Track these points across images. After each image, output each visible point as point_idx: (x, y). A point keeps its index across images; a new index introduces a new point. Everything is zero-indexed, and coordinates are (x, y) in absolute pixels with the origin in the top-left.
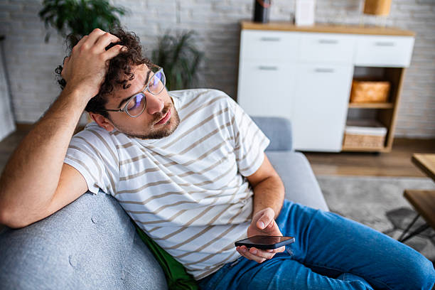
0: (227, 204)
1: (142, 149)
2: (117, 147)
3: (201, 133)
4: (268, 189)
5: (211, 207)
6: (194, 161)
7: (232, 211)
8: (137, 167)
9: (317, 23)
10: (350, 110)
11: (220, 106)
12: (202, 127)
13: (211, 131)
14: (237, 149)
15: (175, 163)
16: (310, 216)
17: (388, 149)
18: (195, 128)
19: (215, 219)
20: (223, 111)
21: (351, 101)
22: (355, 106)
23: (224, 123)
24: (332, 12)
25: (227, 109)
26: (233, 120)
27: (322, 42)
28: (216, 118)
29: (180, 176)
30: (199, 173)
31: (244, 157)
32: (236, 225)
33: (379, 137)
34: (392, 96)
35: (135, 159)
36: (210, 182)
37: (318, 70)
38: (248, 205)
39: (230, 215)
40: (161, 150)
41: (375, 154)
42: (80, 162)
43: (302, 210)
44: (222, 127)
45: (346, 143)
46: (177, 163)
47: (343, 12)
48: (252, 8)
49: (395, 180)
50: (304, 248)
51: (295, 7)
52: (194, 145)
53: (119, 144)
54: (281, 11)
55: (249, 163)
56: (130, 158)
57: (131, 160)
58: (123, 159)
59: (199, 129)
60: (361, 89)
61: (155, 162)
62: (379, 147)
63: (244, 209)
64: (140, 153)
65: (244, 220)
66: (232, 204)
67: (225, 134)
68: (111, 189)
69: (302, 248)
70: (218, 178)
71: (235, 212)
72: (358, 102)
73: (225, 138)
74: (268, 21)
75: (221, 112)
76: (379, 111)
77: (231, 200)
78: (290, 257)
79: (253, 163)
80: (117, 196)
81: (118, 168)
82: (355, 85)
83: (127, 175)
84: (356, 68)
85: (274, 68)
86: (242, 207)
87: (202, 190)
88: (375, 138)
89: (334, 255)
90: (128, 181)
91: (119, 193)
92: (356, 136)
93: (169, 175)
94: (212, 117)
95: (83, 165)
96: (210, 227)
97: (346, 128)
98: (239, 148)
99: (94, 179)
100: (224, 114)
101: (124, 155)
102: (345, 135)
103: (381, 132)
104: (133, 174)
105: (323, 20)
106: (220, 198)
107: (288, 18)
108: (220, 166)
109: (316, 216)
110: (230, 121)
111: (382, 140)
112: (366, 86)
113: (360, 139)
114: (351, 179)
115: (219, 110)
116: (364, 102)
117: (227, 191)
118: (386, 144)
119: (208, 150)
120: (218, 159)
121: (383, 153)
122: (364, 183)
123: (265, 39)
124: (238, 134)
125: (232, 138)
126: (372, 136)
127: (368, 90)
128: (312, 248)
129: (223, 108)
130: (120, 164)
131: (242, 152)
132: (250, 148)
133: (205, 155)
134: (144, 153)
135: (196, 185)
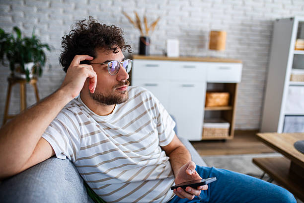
0: (154, 165)
1: (97, 126)
2: (80, 124)
3: (135, 114)
4: (181, 154)
5: (144, 167)
6: (132, 134)
7: (158, 170)
8: (94, 139)
9: (181, 56)
10: (205, 112)
11: (146, 96)
12: (136, 110)
13: (142, 113)
14: (159, 125)
15: (121, 135)
16: (208, 172)
17: (231, 137)
18: (131, 111)
19: (148, 176)
20: (149, 99)
21: (206, 106)
22: (208, 109)
23: (150, 107)
24: (189, 49)
25: (151, 98)
26: (156, 105)
27: (186, 67)
28: (145, 104)
29: (124, 145)
30: (137, 142)
31: (164, 132)
32: (162, 180)
33: (225, 129)
34: (231, 101)
35: (92, 134)
36: (144, 149)
37: (184, 86)
38: (168, 165)
39: (158, 173)
40: (112, 125)
41: (223, 141)
42: (51, 136)
43: (202, 169)
44: (149, 110)
45: (204, 134)
46: (122, 135)
47: (196, 49)
48: (137, 46)
49: (240, 156)
50: (208, 194)
51: (166, 45)
52: (132, 122)
53: (81, 122)
54: (156, 48)
55: (166, 136)
56: (88, 132)
57: (89, 134)
58: (84, 134)
59: (134, 111)
60: (212, 97)
61: (107, 135)
62: (225, 136)
63: (166, 168)
64: (96, 129)
65: (167, 177)
66: (158, 165)
67: (151, 115)
68: (74, 157)
69: (206, 194)
70: (149, 146)
71: (161, 171)
72: (210, 107)
73: (151, 118)
74: (149, 55)
75: (147, 100)
76: (223, 112)
77: (157, 162)
78: (199, 201)
79: (169, 137)
80: (77, 163)
81: (80, 140)
82: (208, 95)
83: (86, 145)
84: (208, 84)
85: (155, 85)
86: (164, 167)
87: (139, 155)
88: (222, 130)
89: (229, 196)
90: (87, 150)
91: (78, 159)
92: (210, 129)
93: (116, 145)
94: (142, 103)
95: (54, 139)
96: (145, 181)
97: (204, 124)
98: (160, 125)
99: (62, 150)
100: (149, 101)
101: (85, 130)
102: (203, 129)
103: (226, 126)
104: (90, 144)
105: (184, 54)
106: (151, 161)
107: (161, 53)
108: (150, 136)
109: (212, 171)
110: (154, 106)
111: (227, 131)
112: (215, 95)
113: (213, 131)
114: (211, 157)
115: (146, 99)
116: (214, 106)
117: (154, 156)
118: (230, 134)
119: (142, 125)
120: (148, 132)
121: (229, 140)
122: (220, 159)
123: (148, 66)
124: (159, 115)
125: (155, 118)
126: (220, 129)
127: (216, 98)
128: (213, 193)
129: (148, 98)
130: (82, 137)
131: (162, 128)
132: (166, 126)
133: (140, 129)
134: (98, 129)
135: (134, 151)
